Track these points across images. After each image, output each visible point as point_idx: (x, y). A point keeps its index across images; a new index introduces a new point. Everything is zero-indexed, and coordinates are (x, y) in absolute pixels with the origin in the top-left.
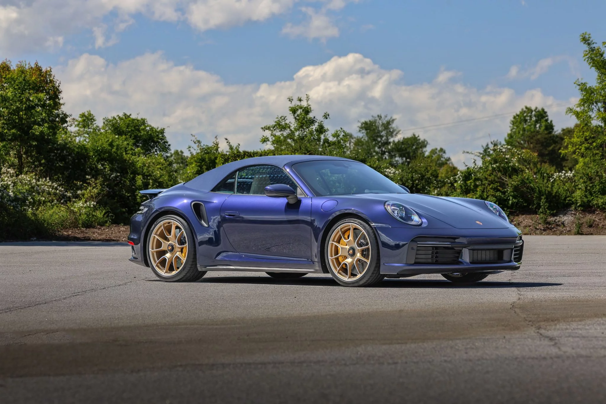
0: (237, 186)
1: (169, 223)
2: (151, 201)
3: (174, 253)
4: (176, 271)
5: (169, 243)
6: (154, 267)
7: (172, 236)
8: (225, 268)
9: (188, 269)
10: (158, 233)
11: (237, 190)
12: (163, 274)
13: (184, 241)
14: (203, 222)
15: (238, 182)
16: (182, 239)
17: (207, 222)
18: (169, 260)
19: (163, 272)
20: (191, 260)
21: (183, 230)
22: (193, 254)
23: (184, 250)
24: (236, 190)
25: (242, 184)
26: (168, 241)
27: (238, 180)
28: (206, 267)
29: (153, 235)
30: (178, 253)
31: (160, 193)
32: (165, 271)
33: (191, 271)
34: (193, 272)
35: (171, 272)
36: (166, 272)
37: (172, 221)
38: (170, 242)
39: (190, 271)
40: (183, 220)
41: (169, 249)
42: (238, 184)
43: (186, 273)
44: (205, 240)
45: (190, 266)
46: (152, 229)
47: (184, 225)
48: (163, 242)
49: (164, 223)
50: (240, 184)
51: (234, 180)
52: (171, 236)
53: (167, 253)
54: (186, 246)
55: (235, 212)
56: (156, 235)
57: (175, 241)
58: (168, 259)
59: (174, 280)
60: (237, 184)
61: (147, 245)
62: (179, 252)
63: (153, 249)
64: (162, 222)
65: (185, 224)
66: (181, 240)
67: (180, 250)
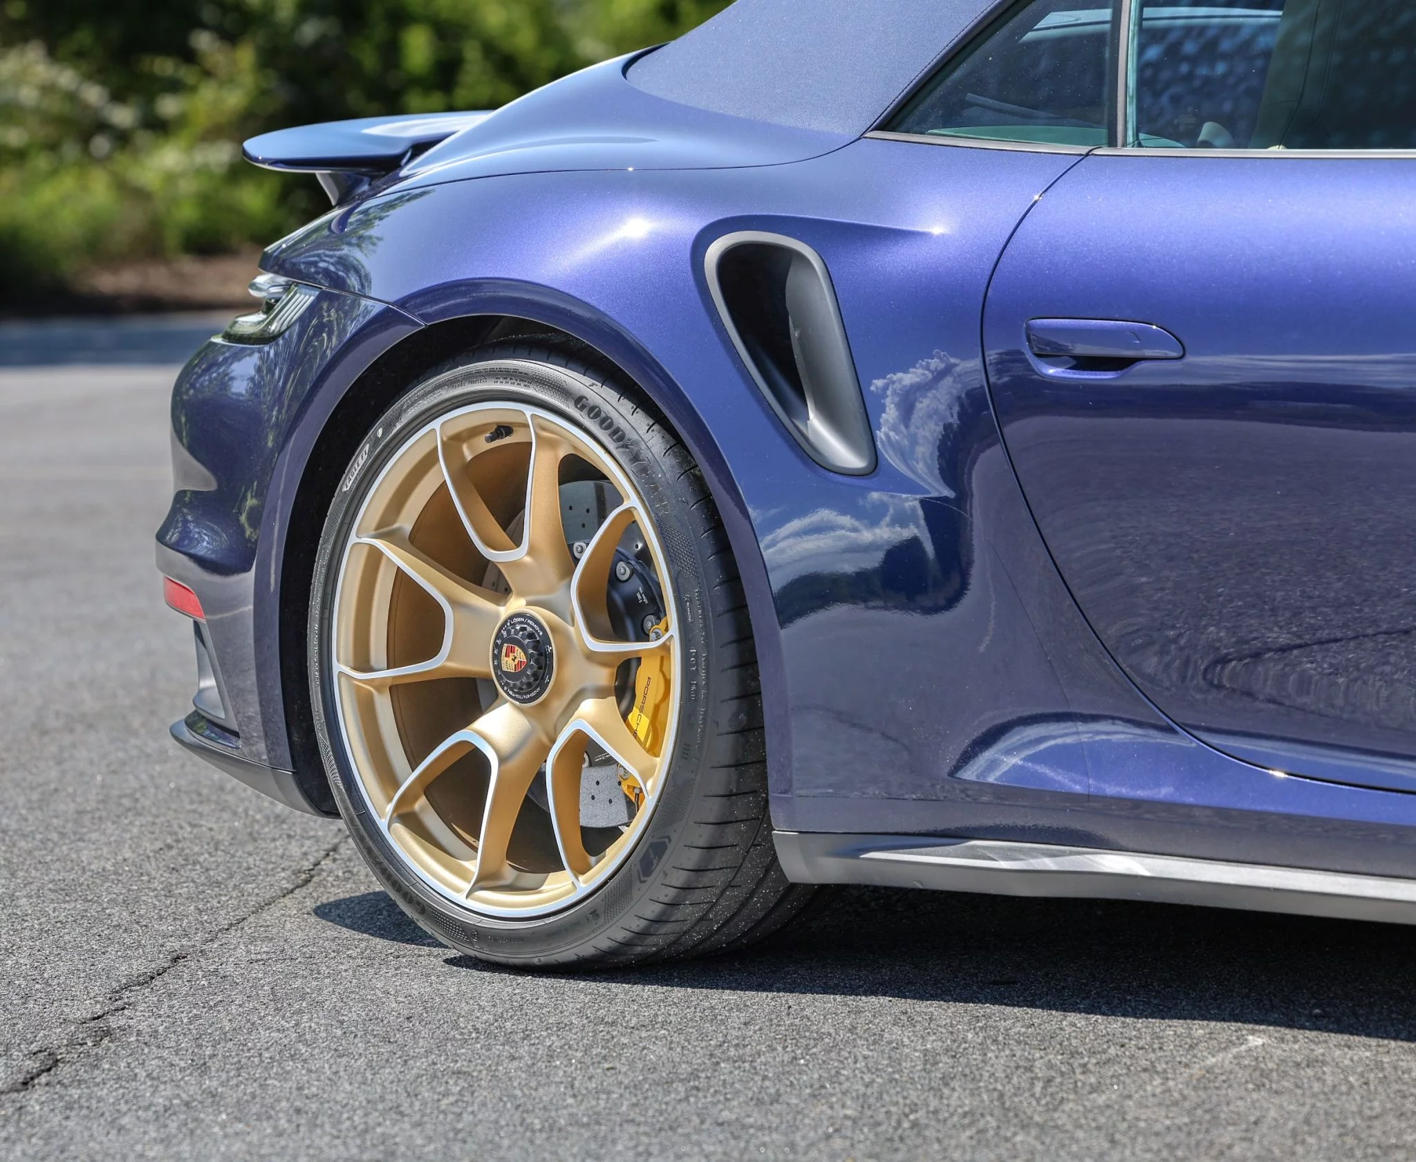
0: (1141, 69)
1: (503, 430)
2: (343, 220)
3: (558, 705)
4: (580, 870)
5: (504, 611)
6: (382, 823)
7: (531, 552)
8: (1049, 864)
9: (692, 858)
10: (406, 522)
11: (1140, 110)
12: (461, 898)
13: (642, 598)
14: (817, 426)
15: (1148, 36)
16: (623, 570)
17: (858, 426)
18: (512, 764)
19: (462, 874)
20: (719, 781)
21: (632, 500)
22: (725, 726)
23: (645, 676)
24: (1127, 110)
25: (1190, 48)
26: (501, 590)
27: (1149, 12)
28: (855, 853)
29: (361, 538)
30: (589, 707)
31: (420, 147)
32: (473, 866)
33: (719, 879)
34: (730, 886)
35: (530, 878)
36: (487, 880)
37: (529, 411)
38: (516, 604)
39: (706, 879)
40: (626, 406)
41: (508, 664)
42: (1153, 53)
43: (668, 894)
44: (848, 567)
45: (703, 836)
46: (348, 483)
47: (635, 458)
48: (454, 603)
49: (453, 430)
50: (1173, 53)
51: (1106, 14)
52: (520, 554)
53: (494, 700)
54: (665, 648)
55: (1136, 334)
56: (388, 536)
57: (556, 596)
58: (502, 760)
59: (566, 952)
60: (1141, 49)
61: (314, 627)
62: (601, 693)
63: (363, 663)
64: (436, 424)
65: (653, 442)
66: (614, 580)
67: (604, 676)
